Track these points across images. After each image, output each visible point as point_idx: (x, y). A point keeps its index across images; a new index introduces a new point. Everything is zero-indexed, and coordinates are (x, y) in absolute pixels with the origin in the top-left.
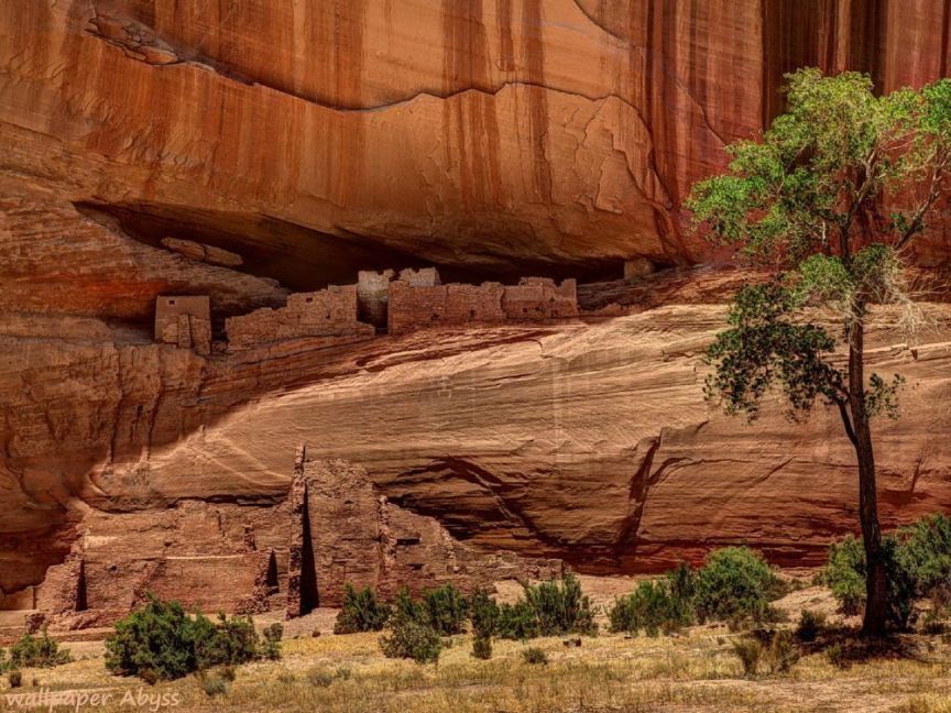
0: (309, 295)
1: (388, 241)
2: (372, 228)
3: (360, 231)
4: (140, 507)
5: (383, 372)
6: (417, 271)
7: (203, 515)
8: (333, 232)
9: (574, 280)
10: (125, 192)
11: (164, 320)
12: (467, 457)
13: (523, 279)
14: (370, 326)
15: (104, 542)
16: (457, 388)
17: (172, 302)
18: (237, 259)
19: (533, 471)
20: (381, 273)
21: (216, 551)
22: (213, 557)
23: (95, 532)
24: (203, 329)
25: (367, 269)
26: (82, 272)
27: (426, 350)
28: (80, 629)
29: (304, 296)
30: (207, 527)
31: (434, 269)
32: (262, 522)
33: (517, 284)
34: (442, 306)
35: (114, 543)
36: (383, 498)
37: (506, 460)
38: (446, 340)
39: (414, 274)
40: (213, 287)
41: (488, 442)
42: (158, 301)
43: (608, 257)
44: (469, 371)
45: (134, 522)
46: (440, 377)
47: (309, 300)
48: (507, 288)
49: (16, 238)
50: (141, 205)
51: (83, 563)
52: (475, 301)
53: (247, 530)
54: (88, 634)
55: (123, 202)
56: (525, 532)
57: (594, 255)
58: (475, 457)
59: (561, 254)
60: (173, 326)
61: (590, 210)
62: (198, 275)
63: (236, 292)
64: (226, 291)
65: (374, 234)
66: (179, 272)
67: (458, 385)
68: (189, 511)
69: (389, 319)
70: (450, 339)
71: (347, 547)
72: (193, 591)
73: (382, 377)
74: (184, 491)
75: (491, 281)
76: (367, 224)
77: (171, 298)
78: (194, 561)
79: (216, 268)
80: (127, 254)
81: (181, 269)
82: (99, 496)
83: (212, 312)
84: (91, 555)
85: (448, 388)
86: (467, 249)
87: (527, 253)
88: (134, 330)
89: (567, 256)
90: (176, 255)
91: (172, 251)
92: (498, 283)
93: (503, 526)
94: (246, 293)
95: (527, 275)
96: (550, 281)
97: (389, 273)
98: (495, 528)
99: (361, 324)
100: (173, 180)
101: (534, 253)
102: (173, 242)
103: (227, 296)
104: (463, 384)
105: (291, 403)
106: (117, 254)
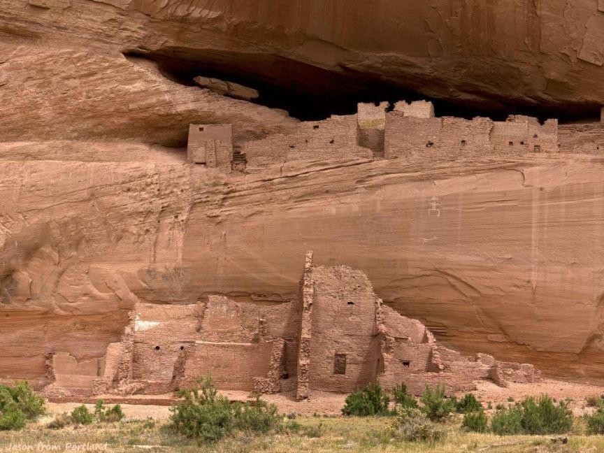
0: (315, 123)
1: (384, 78)
2: (369, 67)
3: (360, 69)
4: (177, 299)
5: (379, 191)
6: (409, 103)
7: (225, 308)
8: (338, 69)
9: (556, 120)
10: (162, 42)
11: (195, 144)
12: (451, 269)
13: (511, 116)
14: (369, 151)
15: (149, 326)
16: (445, 208)
17: (201, 129)
18: (254, 93)
19: (510, 286)
20: (377, 105)
21: (235, 338)
22: (233, 343)
23: (144, 318)
24: (225, 152)
25: (366, 101)
26: (130, 108)
27: (420, 173)
28: (133, 394)
29: (311, 124)
30: (229, 318)
31: (430, 102)
32: (273, 317)
33: (504, 120)
34: (436, 136)
35: (157, 328)
36: (380, 300)
37: (485, 274)
38: (438, 166)
39: (407, 105)
40: (234, 116)
41: (471, 258)
42: (190, 128)
43: (587, 102)
44: (457, 195)
45: (172, 311)
46: (431, 197)
47: (316, 127)
48: (495, 123)
49: (83, 85)
50: (174, 51)
51: (135, 342)
52: (466, 133)
53: (261, 323)
54: (140, 400)
55: (161, 50)
56: (499, 338)
57: (574, 100)
58: (458, 269)
59: (545, 97)
60: (202, 149)
61: (574, 60)
62: (223, 107)
63: (253, 121)
64: (245, 120)
65: (371, 71)
66: (207, 104)
67: (447, 206)
68: (215, 304)
69: (386, 144)
70: (442, 165)
71: (347, 341)
72: (217, 369)
73: (377, 196)
74: (208, 286)
75: (481, 116)
76: (367, 62)
77: (201, 126)
78: (218, 346)
79: (237, 100)
80: (165, 92)
81: (209, 102)
82: (145, 289)
83: (233, 137)
84: (140, 337)
85: (437, 207)
86: (460, 88)
87: (515, 94)
88: (170, 154)
89: (550, 98)
90: (206, 90)
91: (202, 87)
92: (488, 119)
93: (479, 332)
94: (261, 122)
95: (514, 114)
96: (534, 119)
97: (385, 104)
98: (472, 333)
99: (361, 148)
100: (199, 29)
101: (521, 95)
102: (203, 80)
103: (246, 124)
104: (451, 205)
105: (299, 216)
106: (157, 92)
